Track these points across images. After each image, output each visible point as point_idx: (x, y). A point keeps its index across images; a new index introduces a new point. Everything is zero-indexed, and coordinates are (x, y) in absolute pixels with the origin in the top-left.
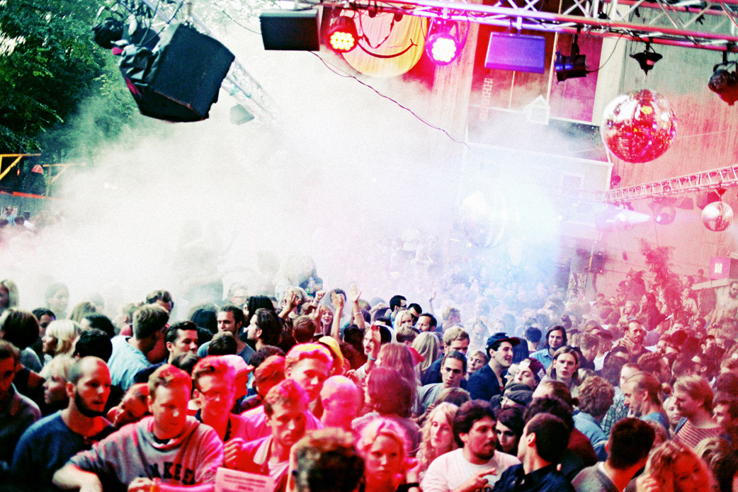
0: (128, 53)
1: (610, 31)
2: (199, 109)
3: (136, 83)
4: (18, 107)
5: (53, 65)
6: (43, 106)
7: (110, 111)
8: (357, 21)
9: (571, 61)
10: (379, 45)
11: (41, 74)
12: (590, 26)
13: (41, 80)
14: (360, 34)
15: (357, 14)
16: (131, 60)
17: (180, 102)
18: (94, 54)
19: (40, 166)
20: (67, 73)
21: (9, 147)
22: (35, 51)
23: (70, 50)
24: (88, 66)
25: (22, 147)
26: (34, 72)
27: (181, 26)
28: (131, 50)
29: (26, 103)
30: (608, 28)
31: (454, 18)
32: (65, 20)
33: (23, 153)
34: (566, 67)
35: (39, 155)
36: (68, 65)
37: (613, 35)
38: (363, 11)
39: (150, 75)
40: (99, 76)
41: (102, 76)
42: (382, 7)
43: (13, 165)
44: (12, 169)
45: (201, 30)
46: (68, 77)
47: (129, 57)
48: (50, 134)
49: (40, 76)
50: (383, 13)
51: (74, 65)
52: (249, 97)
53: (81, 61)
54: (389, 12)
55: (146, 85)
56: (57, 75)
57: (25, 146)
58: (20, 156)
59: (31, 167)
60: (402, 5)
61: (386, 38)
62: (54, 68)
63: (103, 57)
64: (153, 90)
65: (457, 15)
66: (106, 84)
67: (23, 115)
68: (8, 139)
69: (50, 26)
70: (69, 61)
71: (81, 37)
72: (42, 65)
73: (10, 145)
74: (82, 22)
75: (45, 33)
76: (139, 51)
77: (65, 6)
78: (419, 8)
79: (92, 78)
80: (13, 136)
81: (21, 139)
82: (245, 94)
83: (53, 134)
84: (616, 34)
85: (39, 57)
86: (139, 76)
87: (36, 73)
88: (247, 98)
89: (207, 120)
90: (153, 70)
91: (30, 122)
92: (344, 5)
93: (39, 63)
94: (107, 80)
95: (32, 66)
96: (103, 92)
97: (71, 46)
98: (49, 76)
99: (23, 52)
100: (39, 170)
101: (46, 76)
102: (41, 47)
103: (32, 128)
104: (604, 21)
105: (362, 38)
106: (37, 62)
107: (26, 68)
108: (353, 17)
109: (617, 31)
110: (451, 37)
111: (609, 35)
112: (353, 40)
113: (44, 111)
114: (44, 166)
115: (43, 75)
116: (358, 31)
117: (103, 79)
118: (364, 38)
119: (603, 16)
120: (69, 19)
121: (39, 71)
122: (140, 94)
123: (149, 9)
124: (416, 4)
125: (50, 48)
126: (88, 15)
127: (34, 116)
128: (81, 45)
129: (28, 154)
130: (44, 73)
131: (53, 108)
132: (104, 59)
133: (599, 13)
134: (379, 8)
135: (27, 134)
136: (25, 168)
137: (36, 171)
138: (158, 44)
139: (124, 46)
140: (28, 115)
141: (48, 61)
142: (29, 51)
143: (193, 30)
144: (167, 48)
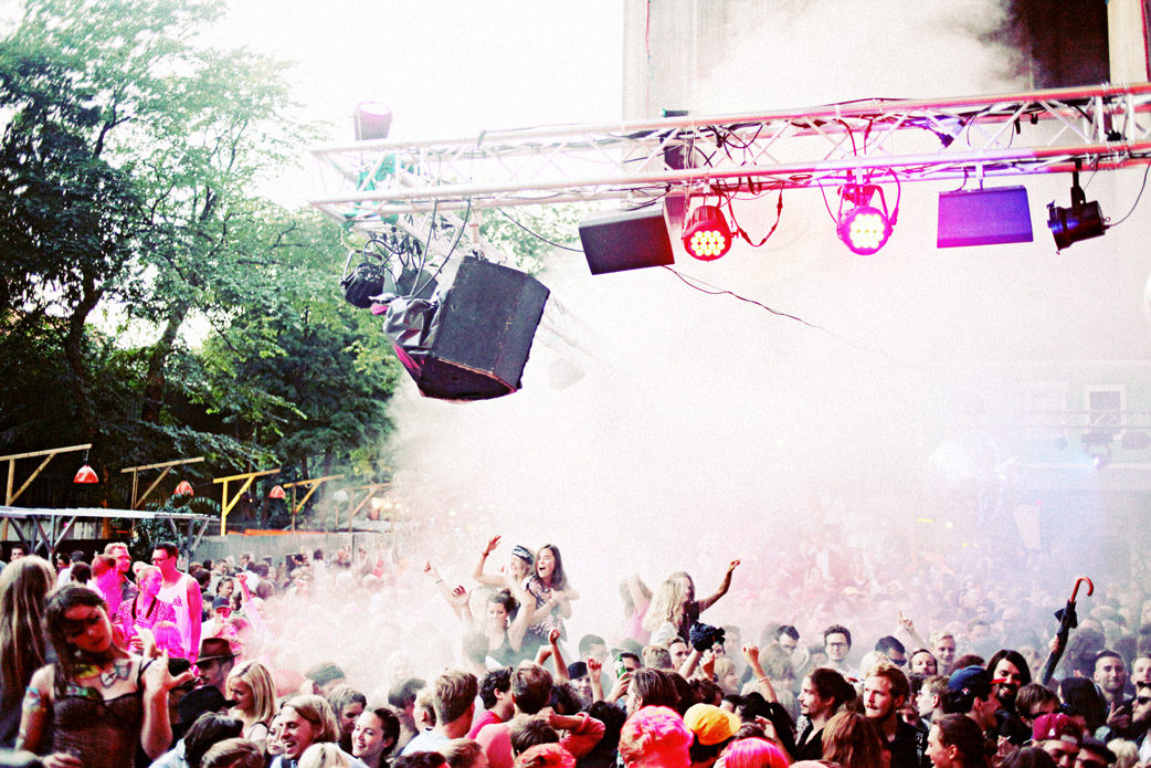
0: (395, 311)
1: (1131, 156)
2: (507, 378)
3: (411, 352)
4: (243, 406)
5: (285, 339)
6: (279, 400)
7: (371, 392)
8: (725, 210)
9: (1074, 215)
10: (764, 241)
11: (270, 353)
12: (1095, 156)
13: (270, 362)
14: (733, 229)
15: (724, 200)
16: (400, 321)
17: (477, 371)
18: (340, 314)
19: (280, 488)
20: (306, 347)
21: (234, 465)
22: (260, 323)
23: (306, 314)
24: (335, 332)
25: (252, 463)
26: (261, 353)
27: (467, 259)
28: (400, 305)
29: (253, 398)
30: (1126, 153)
31: (873, 181)
32: (296, 273)
33: (255, 470)
34: (1068, 225)
35: (278, 471)
36: (306, 336)
37: (1137, 163)
38: (731, 194)
39: (430, 339)
40: (350, 345)
41: (355, 344)
42: (760, 184)
43: (242, 491)
44: (241, 496)
45: (493, 260)
46: (306, 351)
47: (397, 317)
48: (289, 438)
49: (269, 357)
50: (763, 192)
51: (314, 333)
52: (574, 345)
53: (323, 327)
54: (772, 188)
55: (426, 352)
56: (292, 352)
57: (256, 461)
58: (251, 476)
59: (267, 490)
60: (790, 175)
61: (774, 228)
62: (288, 342)
63: (354, 317)
64: (436, 358)
65: (880, 175)
66: (362, 354)
67: (251, 415)
68: (233, 454)
69: (278, 284)
70: (306, 330)
71: (320, 293)
72: (271, 341)
73: (235, 462)
74: (320, 271)
75: (272, 295)
76: (410, 306)
77: (296, 254)
78: (816, 175)
79: (340, 349)
80: (240, 450)
81: (250, 452)
82: (567, 341)
83: (294, 438)
84: (1140, 160)
85: (265, 331)
86: (414, 341)
87: (263, 354)
88: (571, 348)
89: (519, 391)
90: (434, 329)
91: (259, 425)
92: (702, 189)
93: (268, 339)
94: (363, 349)
95: (258, 345)
96: (358, 366)
97: (307, 307)
98: (281, 355)
99: (243, 327)
100: (280, 493)
101: (277, 355)
102: (268, 315)
103: (264, 433)
104: (1117, 144)
105: (736, 234)
106: (263, 338)
107: (249, 349)
108: (719, 205)
109: (1144, 156)
110: (874, 211)
111: (1131, 164)
112: (723, 239)
113: (279, 406)
114: (286, 486)
115: (274, 355)
116: (729, 225)
117: (356, 347)
118: (740, 234)
119: (1114, 137)
120: (300, 271)
121: (267, 349)
122: (417, 367)
123: (416, 243)
124: (812, 170)
125: (280, 315)
126: (328, 260)
127: (265, 415)
128: (321, 304)
129: (262, 472)
130: (274, 352)
131: (290, 400)
132: (356, 320)
133: (1106, 132)
134: (756, 186)
135: (259, 442)
136: (259, 493)
137: (275, 496)
138: (437, 290)
139: (389, 301)
140: (258, 415)
141: (279, 333)
142: (253, 324)
143: (485, 262)
144: (449, 294)
